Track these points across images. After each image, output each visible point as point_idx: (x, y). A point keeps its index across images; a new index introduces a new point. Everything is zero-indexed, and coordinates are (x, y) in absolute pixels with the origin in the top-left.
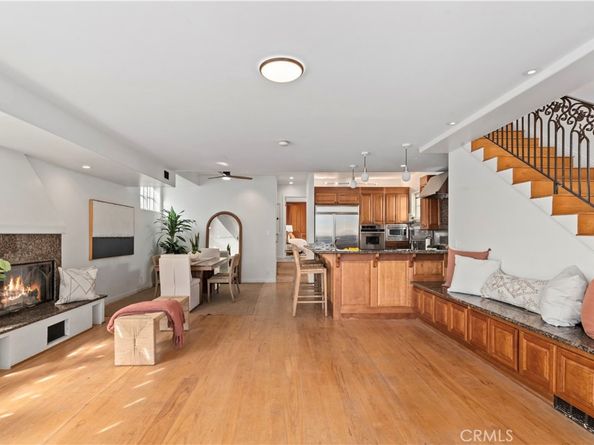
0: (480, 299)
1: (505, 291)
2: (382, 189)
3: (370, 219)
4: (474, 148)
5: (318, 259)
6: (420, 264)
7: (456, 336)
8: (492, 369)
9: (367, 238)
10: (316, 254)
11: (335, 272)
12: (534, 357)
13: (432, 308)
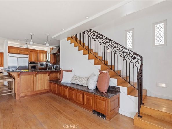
0: (70, 84)
1: (78, 81)
2: (37, 50)
3: (33, 60)
4: (68, 40)
5: (9, 75)
6: (52, 74)
7: (65, 97)
8: (75, 105)
9: (32, 66)
10: (8, 73)
11: (17, 80)
12: (88, 100)
13: (56, 89)
